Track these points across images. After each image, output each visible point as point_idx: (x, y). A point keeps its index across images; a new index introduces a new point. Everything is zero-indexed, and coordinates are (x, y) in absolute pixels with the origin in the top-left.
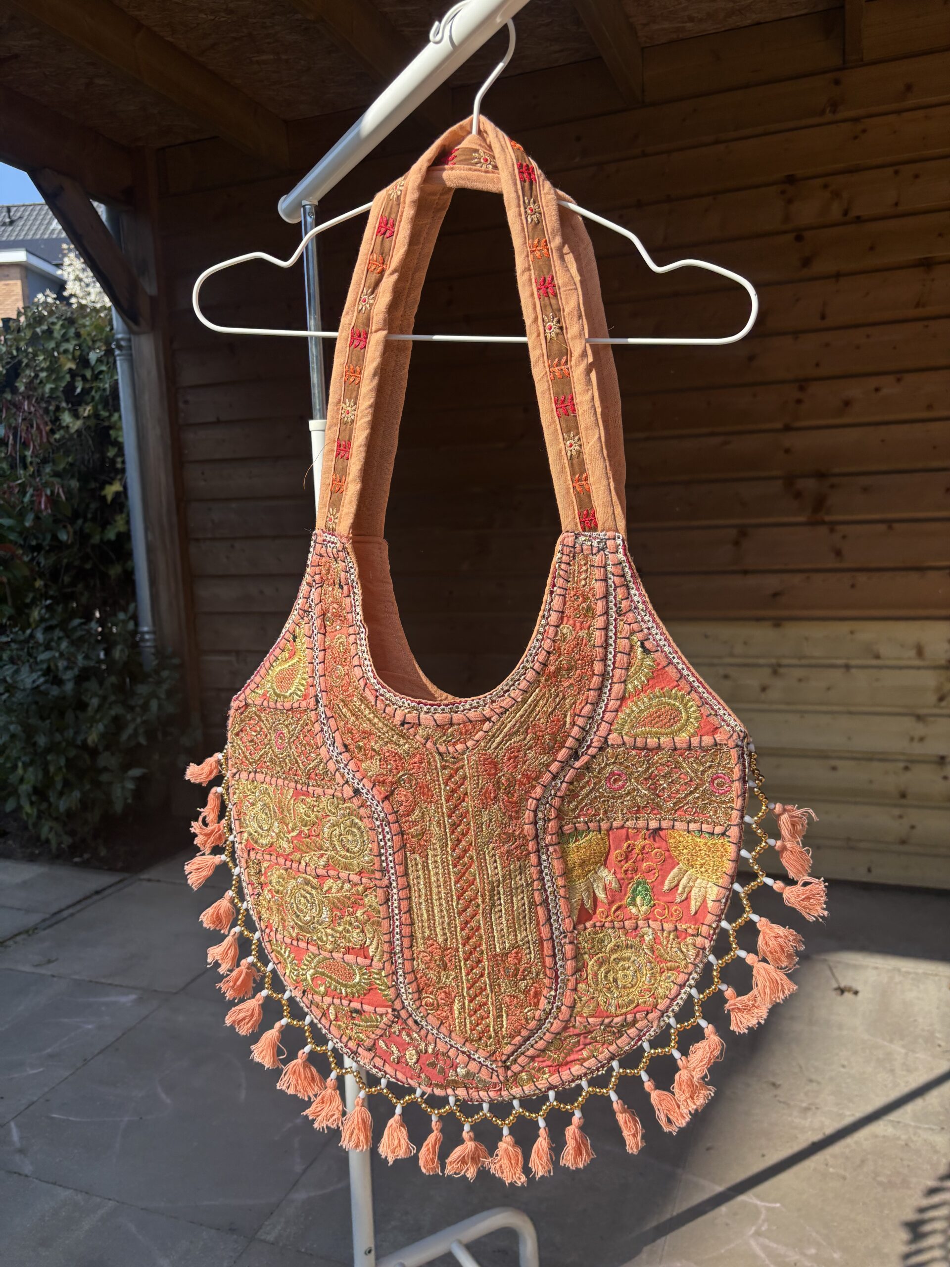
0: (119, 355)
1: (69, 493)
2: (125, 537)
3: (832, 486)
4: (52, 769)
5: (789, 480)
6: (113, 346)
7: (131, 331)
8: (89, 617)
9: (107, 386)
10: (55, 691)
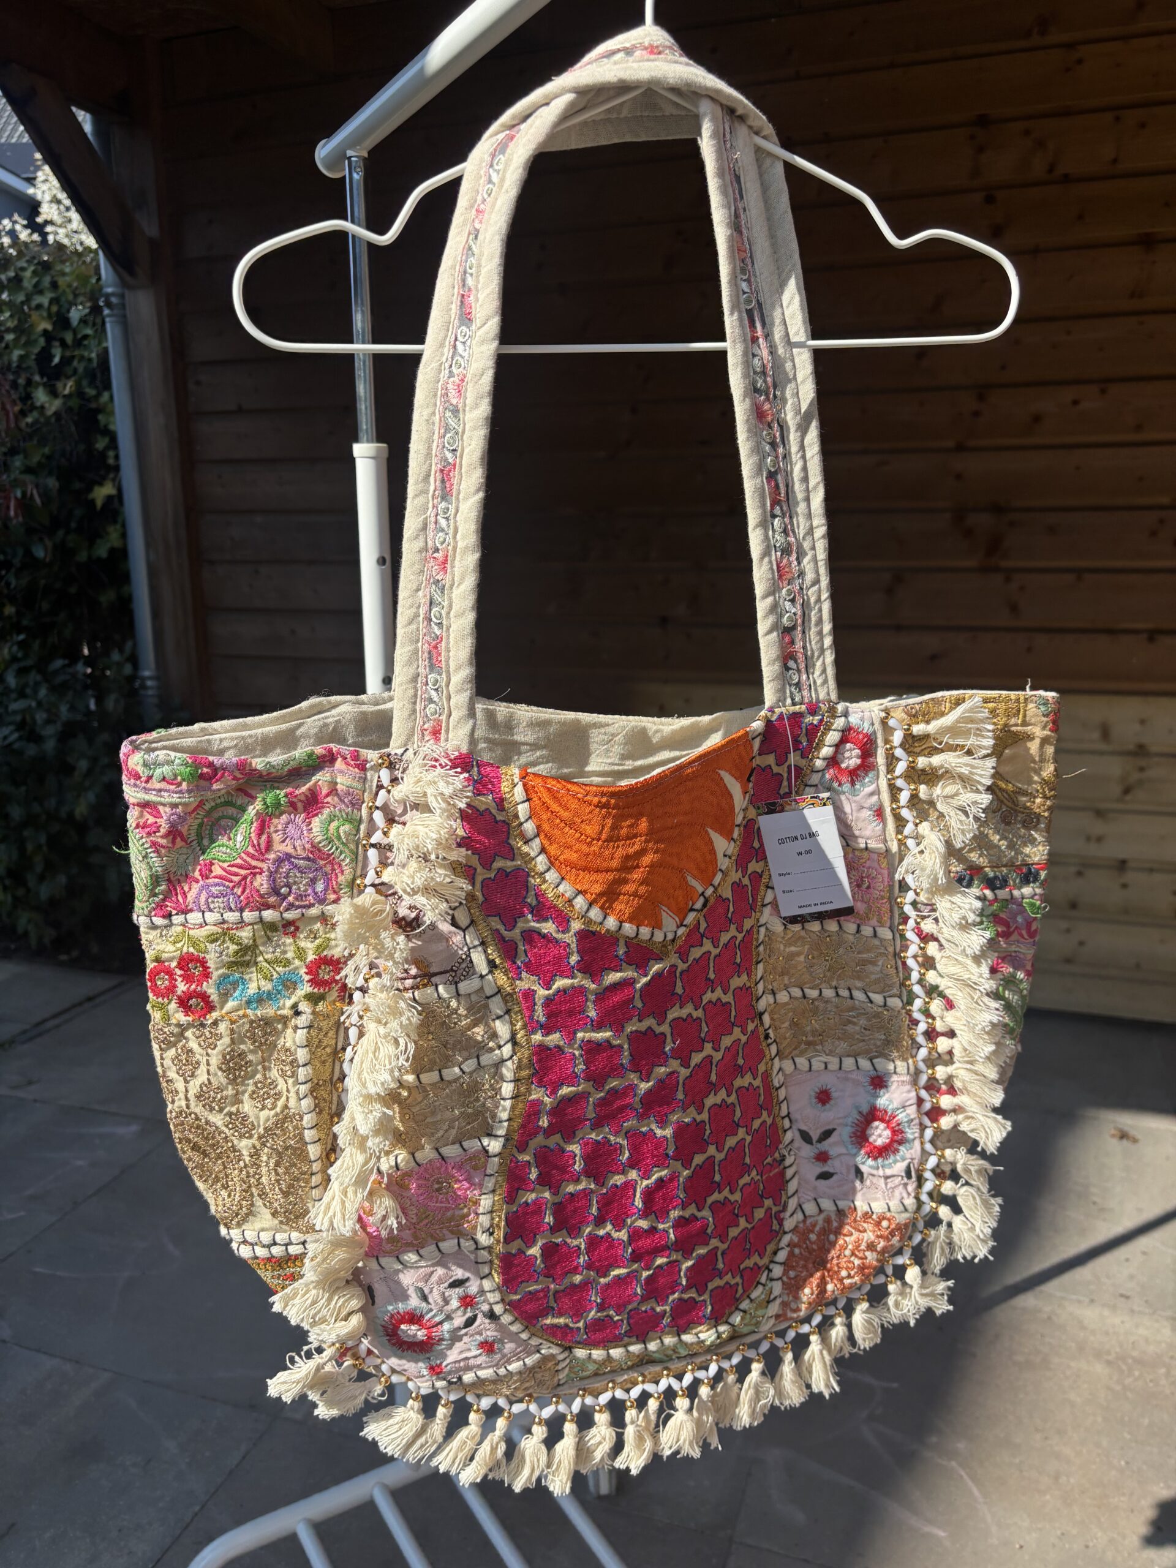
0: (109, 316)
1: (45, 495)
2: (121, 554)
3: (1011, 524)
4: (30, 847)
5: (959, 514)
6: (101, 304)
7: (124, 284)
8: (74, 656)
9: (93, 355)
10: (31, 750)
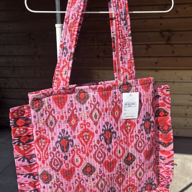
3: (172, 34)
5: (161, 32)
